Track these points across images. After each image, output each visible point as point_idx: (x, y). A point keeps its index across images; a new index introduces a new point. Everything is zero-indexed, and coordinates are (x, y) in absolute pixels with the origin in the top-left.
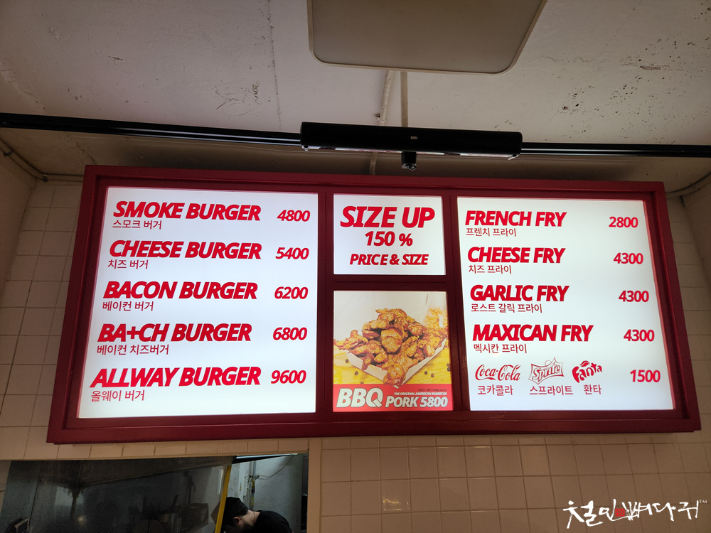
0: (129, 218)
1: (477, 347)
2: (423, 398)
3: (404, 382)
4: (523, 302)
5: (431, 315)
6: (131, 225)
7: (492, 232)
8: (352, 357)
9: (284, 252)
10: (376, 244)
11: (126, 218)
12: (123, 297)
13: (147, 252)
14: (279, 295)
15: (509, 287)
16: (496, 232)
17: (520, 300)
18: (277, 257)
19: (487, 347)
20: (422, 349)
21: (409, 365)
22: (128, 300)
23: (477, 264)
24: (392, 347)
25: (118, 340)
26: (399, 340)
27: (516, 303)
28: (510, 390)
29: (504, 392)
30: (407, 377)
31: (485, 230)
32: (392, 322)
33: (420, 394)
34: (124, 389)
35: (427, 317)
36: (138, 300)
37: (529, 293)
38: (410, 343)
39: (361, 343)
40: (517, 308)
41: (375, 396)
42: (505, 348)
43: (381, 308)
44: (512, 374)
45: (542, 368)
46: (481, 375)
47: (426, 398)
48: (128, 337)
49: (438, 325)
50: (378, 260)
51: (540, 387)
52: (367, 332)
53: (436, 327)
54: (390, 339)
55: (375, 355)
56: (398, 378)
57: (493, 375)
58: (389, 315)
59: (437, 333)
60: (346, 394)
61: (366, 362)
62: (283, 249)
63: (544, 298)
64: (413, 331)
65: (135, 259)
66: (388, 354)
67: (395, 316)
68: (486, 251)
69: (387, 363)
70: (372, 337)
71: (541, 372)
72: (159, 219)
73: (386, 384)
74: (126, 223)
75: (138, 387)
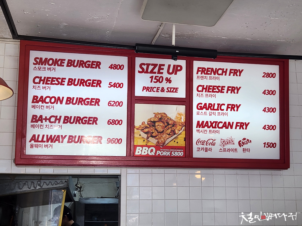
0: (40, 66)
1: (198, 131)
2: (173, 152)
3: (165, 145)
4: (220, 111)
5: (178, 116)
6: (42, 69)
7: (208, 78)
8: (142, 133)
9: (112, 84)
10: (154, 82)
11: (39, 66)
12: (40, 103)
13: (50, 82)
14: (110, 104)
15: (214, 104)
16: (210, 78)
17: (219, 110)
18: (109, 87)
19: (202, 131)
20: (173, 131)
21: (167, 138)
22: (43, 104)
23: (201, 93)
24: (160, 129)
25: (39, 122)
26: (163, 127)
27: (217, 111)
28: (210, 150)
29: (208, 150)
30: (166, 143)
31: (205, 77)
32: (161, 119)
33: (172, 150)
34: (44, 144)
35: (176, 117)
36: (47, 105)
37: (223, 107)
38: (168, 128)
39: (146, 127)
40: (217, 114)
41: (152, 151)
42: (210, 131)
43: (156, 112)
44: (212, 143)
45: (225, 141)
46: (198, 143)
47: (174, 152)
48: (44, 121)
49: (181, 121)
50: (155, 90)
51: (224, 149)
52: (149, 123)
53: (180, 121)
54: (160, 126)
55: (153, 133)
56: (162, 143)
57: (204, 143)
58: (159, 115)
59: (180, 124)
60: (139, 149)
61: (148, 136)
62: (112, 83)
63: (229, 109)
64: (170, 123)
65: (44, 85)
66: (158, 132)
67: (162, 116)
68: (205, 87)
69: (157, 137)
70: (151, 125)
71: (224, 142)
72: (54, 67)
73: (156, 145)
74: (39, 68)
75: (50, 143)
